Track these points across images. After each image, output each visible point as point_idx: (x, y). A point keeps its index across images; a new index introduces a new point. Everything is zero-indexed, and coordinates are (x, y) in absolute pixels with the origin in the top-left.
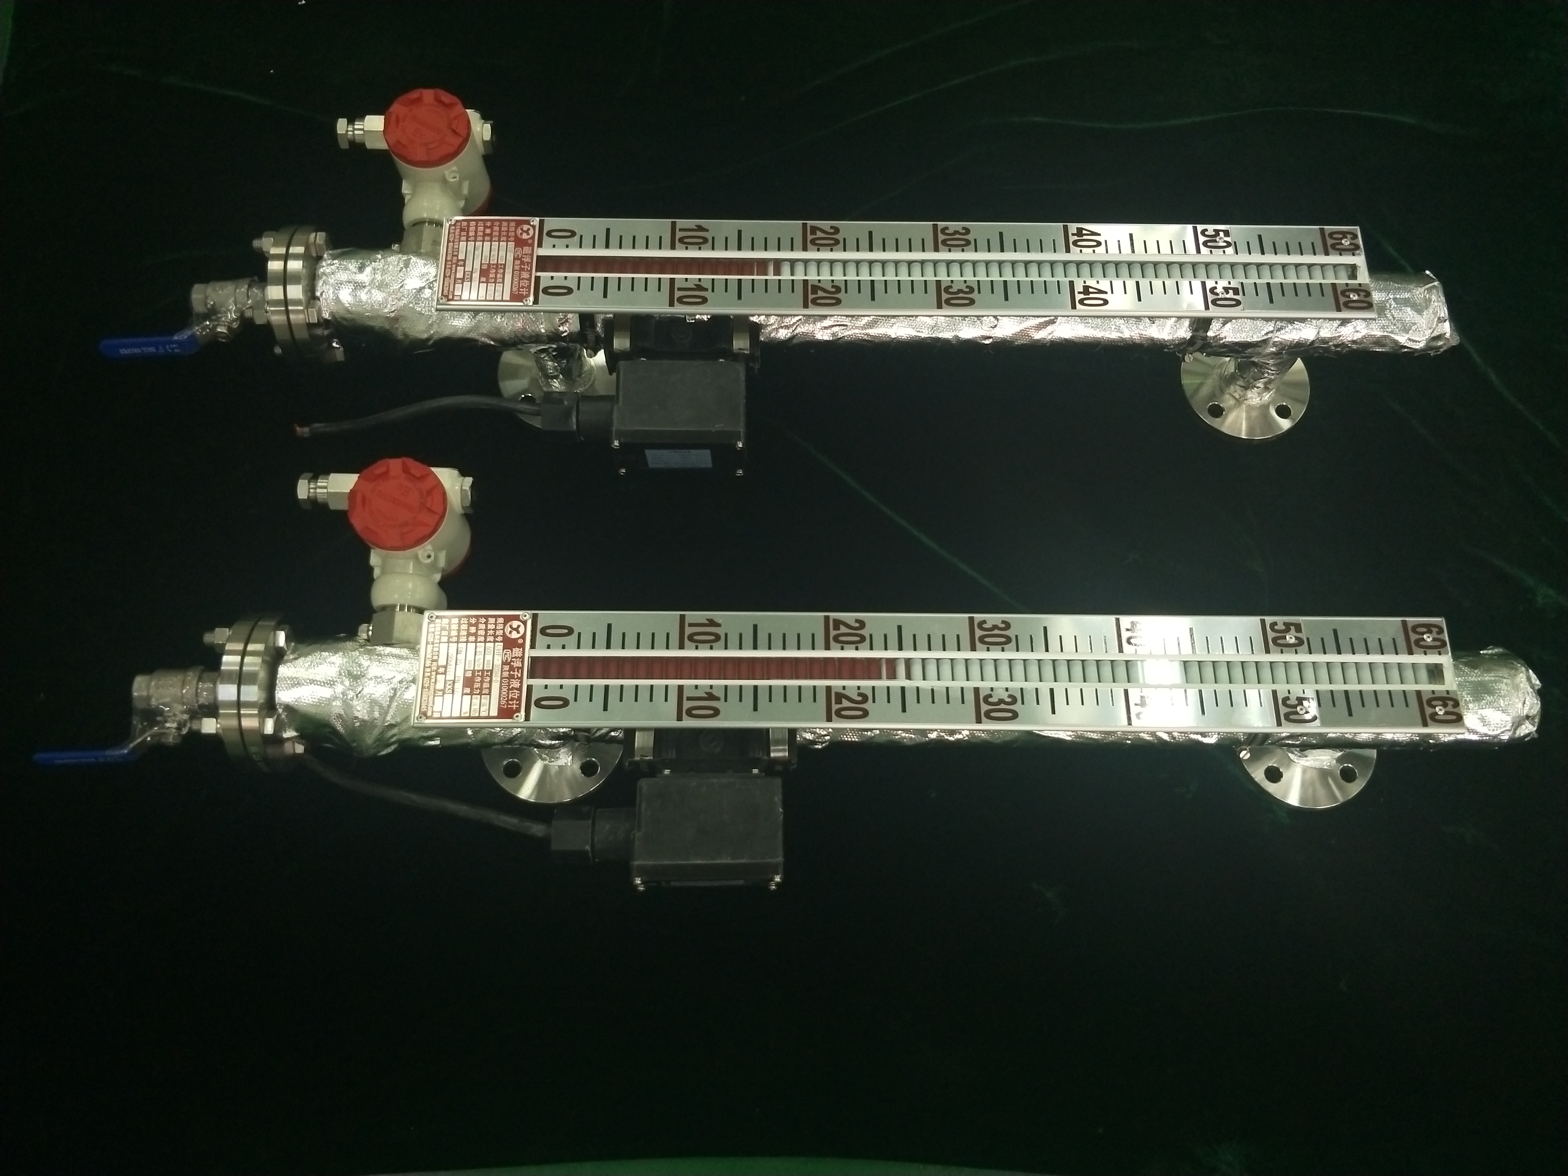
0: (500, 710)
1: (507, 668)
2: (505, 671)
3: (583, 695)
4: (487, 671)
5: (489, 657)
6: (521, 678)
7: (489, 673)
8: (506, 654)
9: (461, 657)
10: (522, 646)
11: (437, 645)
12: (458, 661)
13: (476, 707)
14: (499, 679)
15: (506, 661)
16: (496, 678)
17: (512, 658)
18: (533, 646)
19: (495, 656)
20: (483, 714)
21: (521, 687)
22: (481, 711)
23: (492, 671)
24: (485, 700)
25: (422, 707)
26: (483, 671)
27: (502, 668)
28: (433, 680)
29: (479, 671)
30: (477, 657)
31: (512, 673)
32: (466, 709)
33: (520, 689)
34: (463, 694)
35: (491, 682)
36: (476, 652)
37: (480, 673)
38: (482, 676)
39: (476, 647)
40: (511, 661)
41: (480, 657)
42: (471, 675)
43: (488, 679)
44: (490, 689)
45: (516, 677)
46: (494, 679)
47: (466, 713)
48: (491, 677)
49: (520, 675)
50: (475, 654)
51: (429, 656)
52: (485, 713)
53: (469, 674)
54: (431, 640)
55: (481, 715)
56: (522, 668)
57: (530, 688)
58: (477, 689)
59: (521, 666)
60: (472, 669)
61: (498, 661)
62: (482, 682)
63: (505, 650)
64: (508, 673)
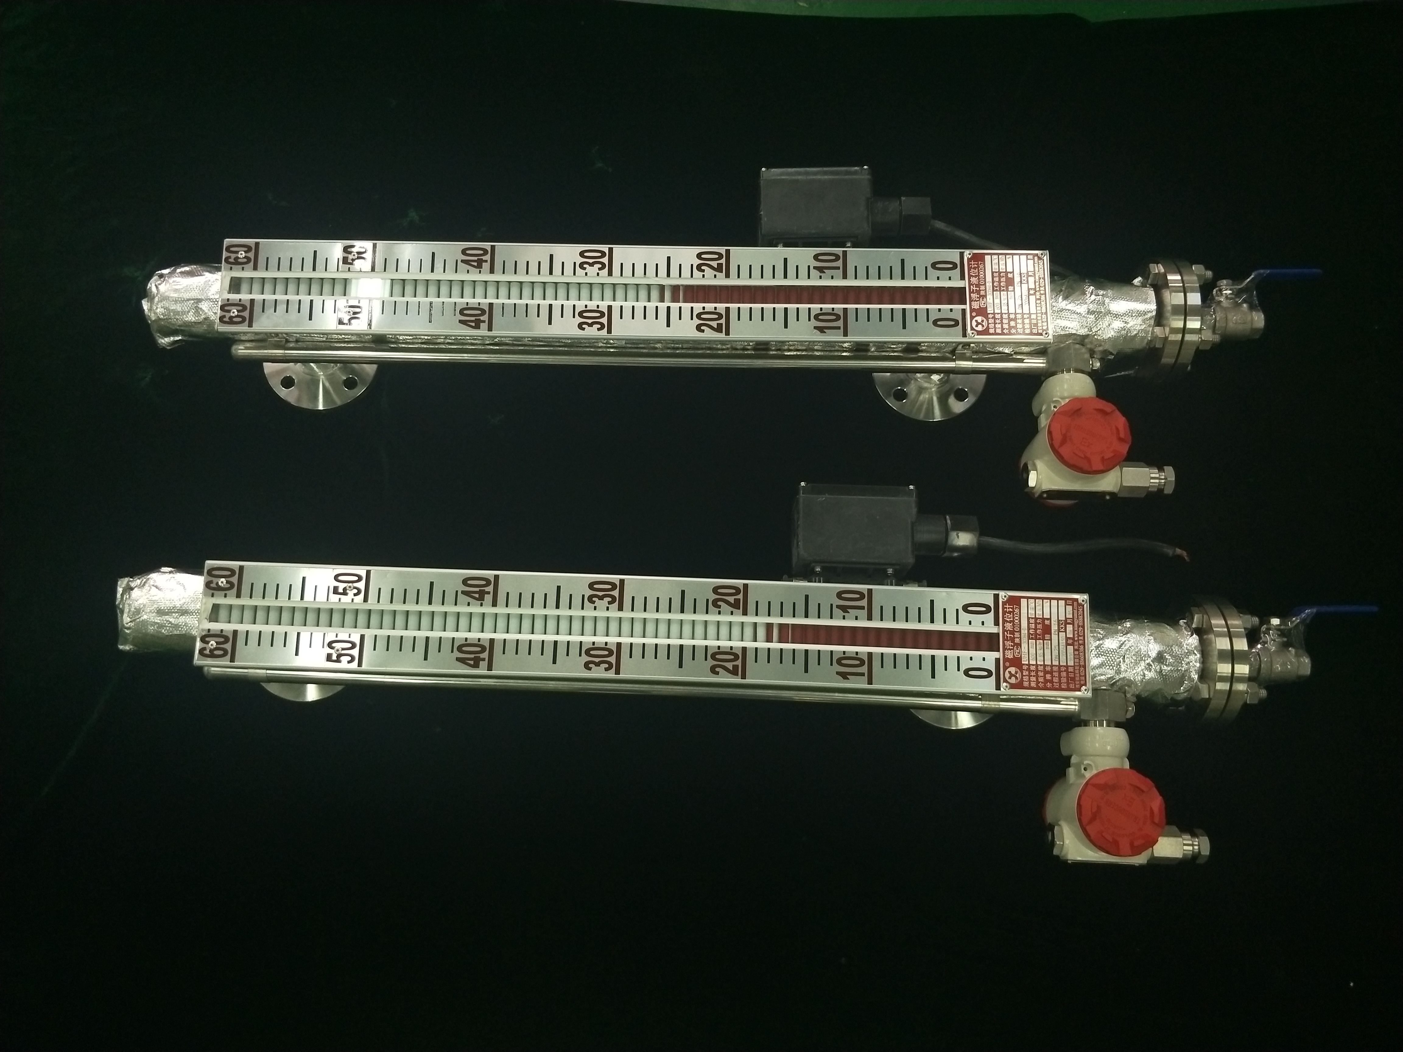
0: (983, 260)
1: (982, 293)
2: (984, 290)
3: (920, 272)
4: (997, 290)
5: (997, 301)
6: (970, 284)
7: (995, 289)
8: (985, 304)
9: (1018, 302)
10: (972, 310)
11: (1038, 312)
12: (1021, 299)
13: (1002, 262)
14: (987, 284)
15: (983, 299)
16: (989, 284)
17: (979, 300)
18: (964, 311)
19: (992, 302)
20: (996, 257)
21: (969, 278)
22: (997, 259)
23: (993, 290)
24: (995, 268)
25: (1042, 263)
26: (1000, 291)
27: (986, 292)
28: (1037, 284)
29: (1003, 290)
30: (1006, 301)
31: (978, 289)
32: (1009, 261)
33: (970, 276)
34: (1013, 272)
35: (993, 282)
36: (1008, 306)
37: (1002, 289)
38: (1000, 286)
39: (1008, 310)
40: (979, 298)
41: (1004, 302)
42: (1009, 287)
43: (995, 284)
44: (993, 277)
45: (974, 285)
46: (991, 284)
47: (1009, 258)
48: (993, 286)
49: (972, 287)
50: (1008, 303)
51: (1043, 303)
52: (994, 258)
53: (1011, 288)
54: (1044, 316)
55: (997, 256)
56: (970, 293)
57: (963, 278)
58: (1003, 276)
59: (972, 294)
60: (1008, 292)
61: (989, 298)
62: (1000, 282)
63: (985, 307)
64: (981, 289)
